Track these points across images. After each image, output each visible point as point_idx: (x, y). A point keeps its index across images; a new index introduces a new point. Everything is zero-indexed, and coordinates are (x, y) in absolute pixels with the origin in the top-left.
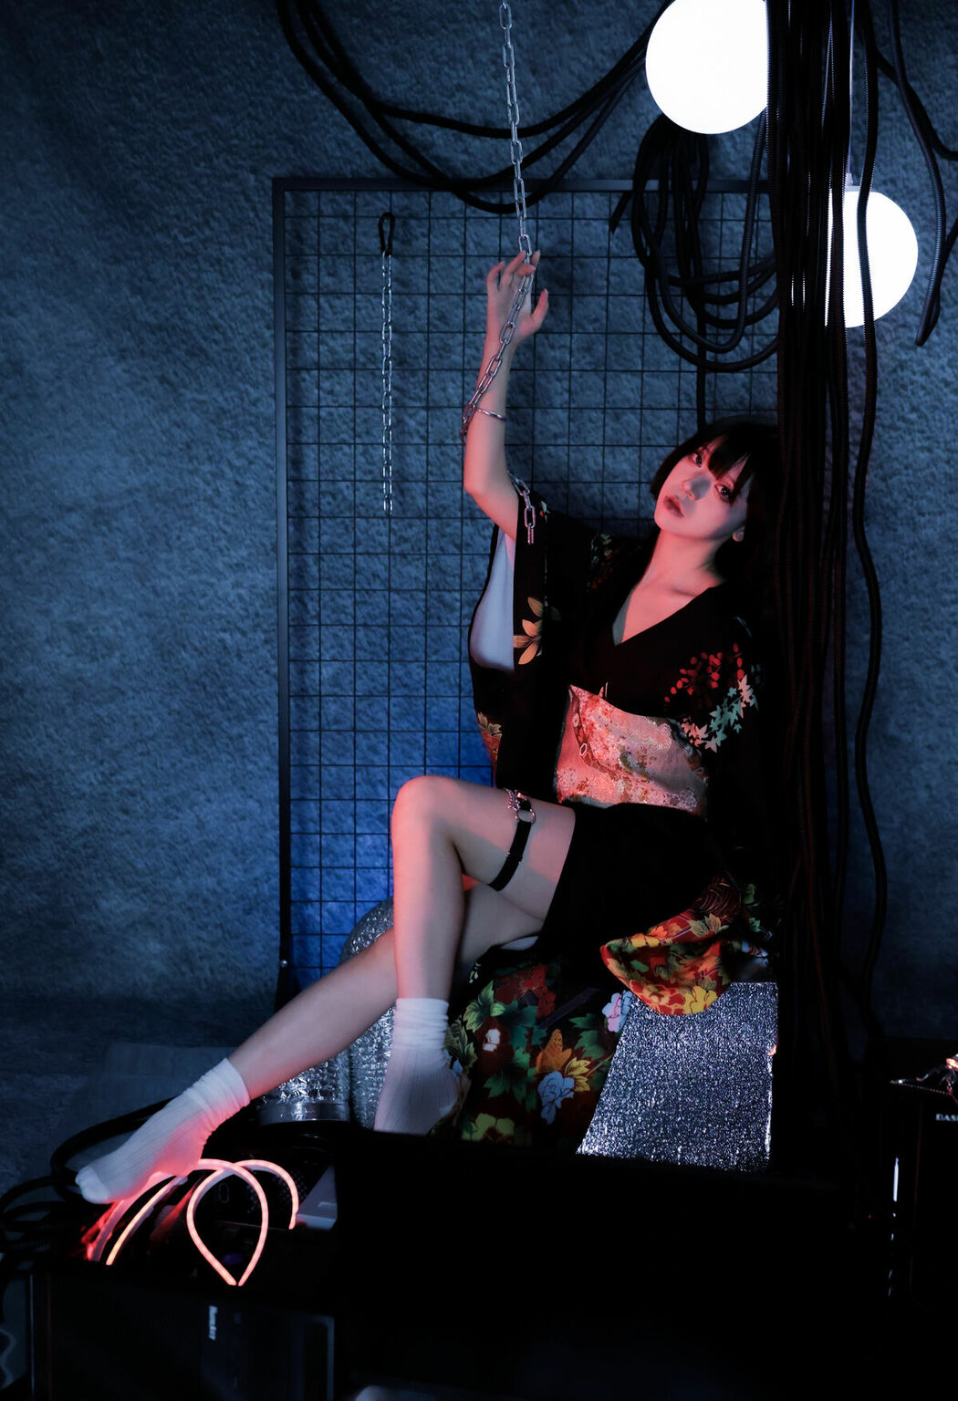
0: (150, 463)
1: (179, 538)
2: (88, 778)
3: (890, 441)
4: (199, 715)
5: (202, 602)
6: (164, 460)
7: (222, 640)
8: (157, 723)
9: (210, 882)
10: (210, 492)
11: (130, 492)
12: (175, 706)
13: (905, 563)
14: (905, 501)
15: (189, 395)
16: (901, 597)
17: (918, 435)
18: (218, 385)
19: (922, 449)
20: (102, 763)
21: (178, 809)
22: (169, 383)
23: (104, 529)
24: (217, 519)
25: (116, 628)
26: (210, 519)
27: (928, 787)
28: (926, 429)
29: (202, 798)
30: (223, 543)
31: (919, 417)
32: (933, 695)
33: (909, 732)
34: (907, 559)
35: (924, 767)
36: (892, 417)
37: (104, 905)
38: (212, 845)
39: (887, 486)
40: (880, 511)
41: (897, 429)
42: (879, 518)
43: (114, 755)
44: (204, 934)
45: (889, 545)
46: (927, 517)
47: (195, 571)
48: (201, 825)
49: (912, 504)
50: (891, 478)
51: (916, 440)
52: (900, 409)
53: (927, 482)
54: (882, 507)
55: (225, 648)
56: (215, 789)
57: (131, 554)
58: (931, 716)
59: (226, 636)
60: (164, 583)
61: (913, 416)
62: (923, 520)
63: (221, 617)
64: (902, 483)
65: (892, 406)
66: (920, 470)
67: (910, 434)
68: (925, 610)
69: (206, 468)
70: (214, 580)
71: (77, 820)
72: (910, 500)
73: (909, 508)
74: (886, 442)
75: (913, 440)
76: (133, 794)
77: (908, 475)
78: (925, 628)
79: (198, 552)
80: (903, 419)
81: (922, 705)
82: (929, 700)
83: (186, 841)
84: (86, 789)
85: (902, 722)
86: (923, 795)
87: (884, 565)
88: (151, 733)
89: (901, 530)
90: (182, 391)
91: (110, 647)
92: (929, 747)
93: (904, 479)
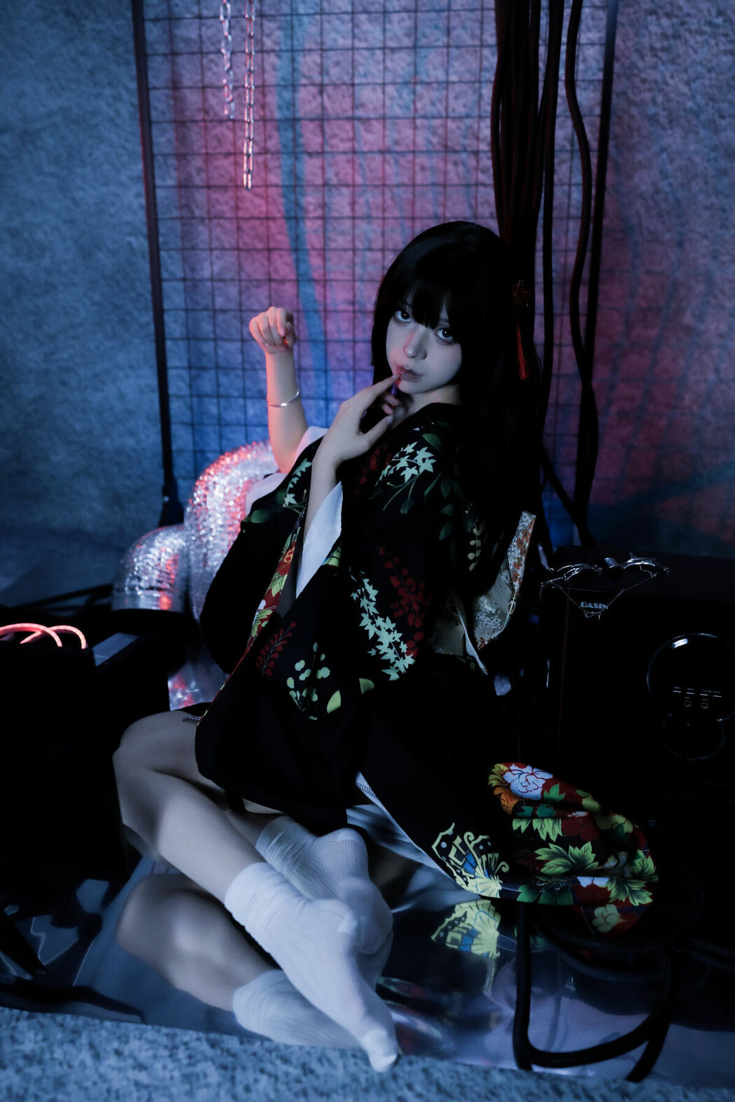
0: (63, 88)
1: (90, 155)
2: (33, 356)
3: (695, 46)
4: (116, 307)
5: (112, 210)
6: (73, 86)
7: (129, 243)
8: (83, 313)
9: (130, 442)
10: (112, 114)
11: (50, 115)
12: (97, 298)
13: (706, 165)
14: (707, 104)
15: (89, 25)
16: (701, 197)
17: (723, 39)
18: (110, 15)
19: (725, 52)
20: (42, 344)
21: (103, 383)
22: (74, 16)
23: (31, 147)
24: (119, 137)
25: (45, 233)
26: (114, 137)
27: (717, 371)
28: (730, 32)
29: (121, 374)
30: (125, 158)
31: (724, 21)
32: (726, 287)
33: (703, 321)
34: (708, 161)
35: (715, 352)
36: (699, 22)
37: (54, 458)
38: (131, 413)
39: (691, 90)
40: (683, 113)
41: (701, 33)
42: (683, 122)
43: (52, 338)
44: (129, 483)
45: (692, 147)
46: (728, 120)
47: (106, 184)
48: (121, 396)
49: (713, 107)
50: (694, 82)
51: (720, 44)
52: (706, 13)
53: (729, 85)
54: (685, 110)
55: (132, 249)
56: (131, 367)
57: (53, 169)
58: (723, 307)
59: (132, 239)
60: (80, 194)
61: (719, 21)
62: (724, 123)
63: (127, 223)
64: (704, 86)
65: (701, 11)
66: (722, 73)
67: (715, 38)
68: (724, 210)
69: (108, 92)
70: (119, 191)
71: (28, 391)
72: (711, 103)
73: (711, 111)
74: (691, 47)
75: (717, 45)
76: (68, 370)
77: (710, 79)
78: (723, 226)
79: (106, 167)
80: (710, 24)
81: (716, 297)
82: (723, 293)
83: (111, 408)
84: (33, 366)
85: (697, 313)
86: (712, 376)
87: (686, 167)
88: (77, 321)
89: (702, 133)
90: (84, 22)
91: (43, 249)
92: (721, 336)
93: (707, 82)
